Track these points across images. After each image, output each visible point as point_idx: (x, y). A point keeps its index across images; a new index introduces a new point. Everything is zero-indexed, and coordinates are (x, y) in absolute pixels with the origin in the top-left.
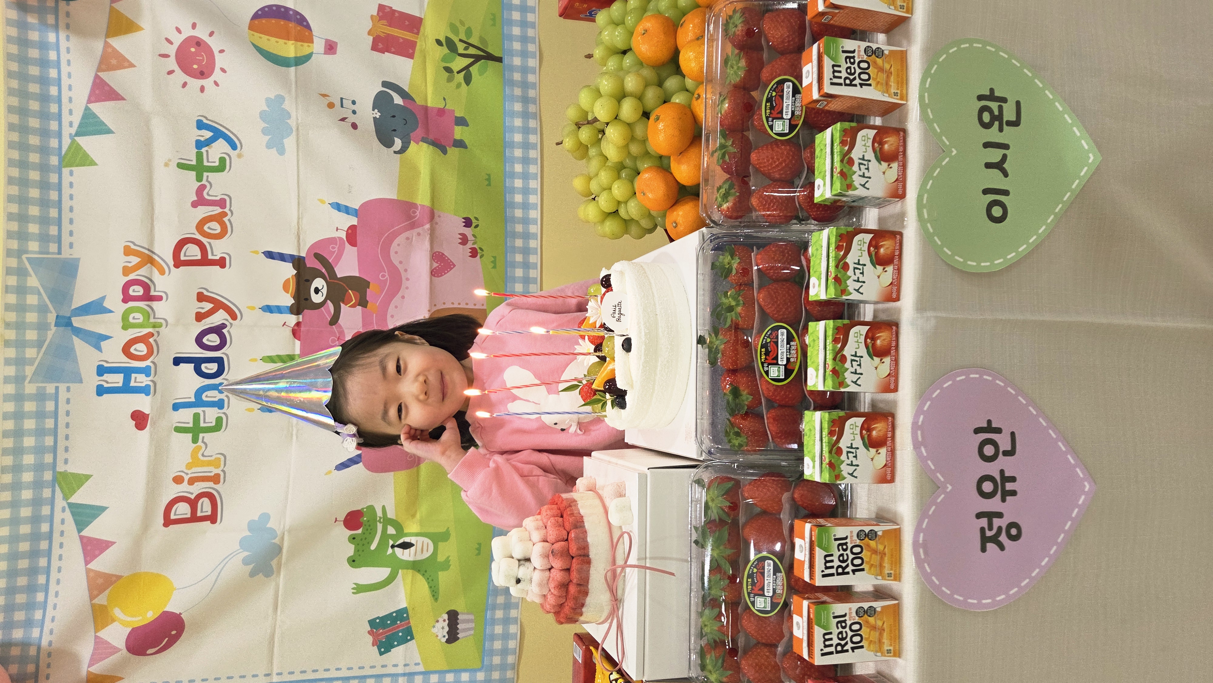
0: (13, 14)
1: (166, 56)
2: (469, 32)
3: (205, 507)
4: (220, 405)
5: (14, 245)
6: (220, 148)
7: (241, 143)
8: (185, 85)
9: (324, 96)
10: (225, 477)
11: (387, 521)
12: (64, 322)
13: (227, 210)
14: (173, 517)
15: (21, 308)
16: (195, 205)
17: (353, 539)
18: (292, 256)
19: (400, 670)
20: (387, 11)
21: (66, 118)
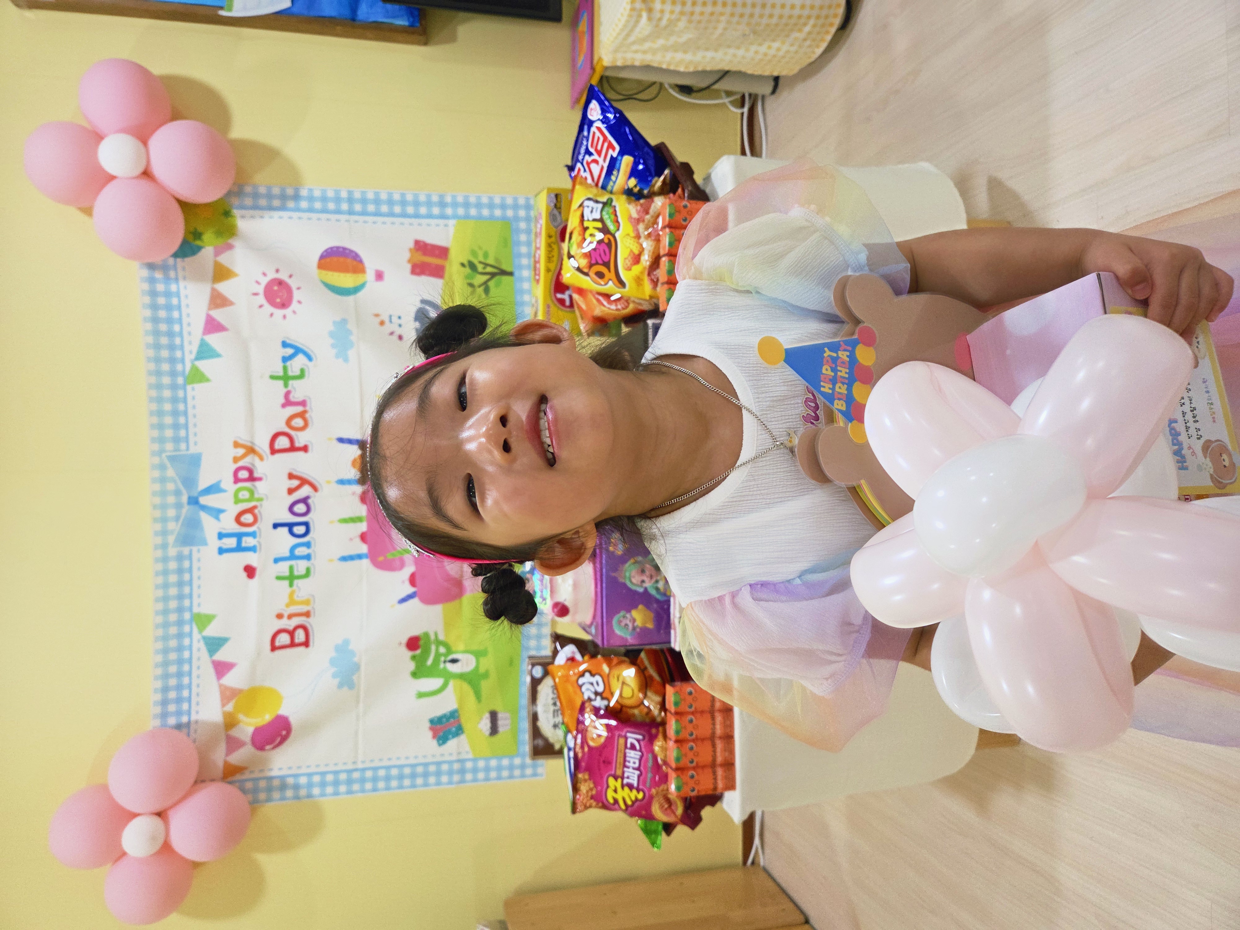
0: (145, 273)
1: (256, 294)
2: (486, 255)
3: (300, 636)
4: (308, 557)
5: (156, 447)
6: (300, 361)
7: (316, 357)
8: (272, 315)
9: (377, 315)
10: (314, 612)
11: (439, 643)
12: (194, 501)
13: (308, 408)
14: (277, 644)
15: (163, 494)
16: (284, 406)
17: (413, 658)
18: (356, 440)
19: (454, 758)
20: (422, 244)
21: (187, 348)
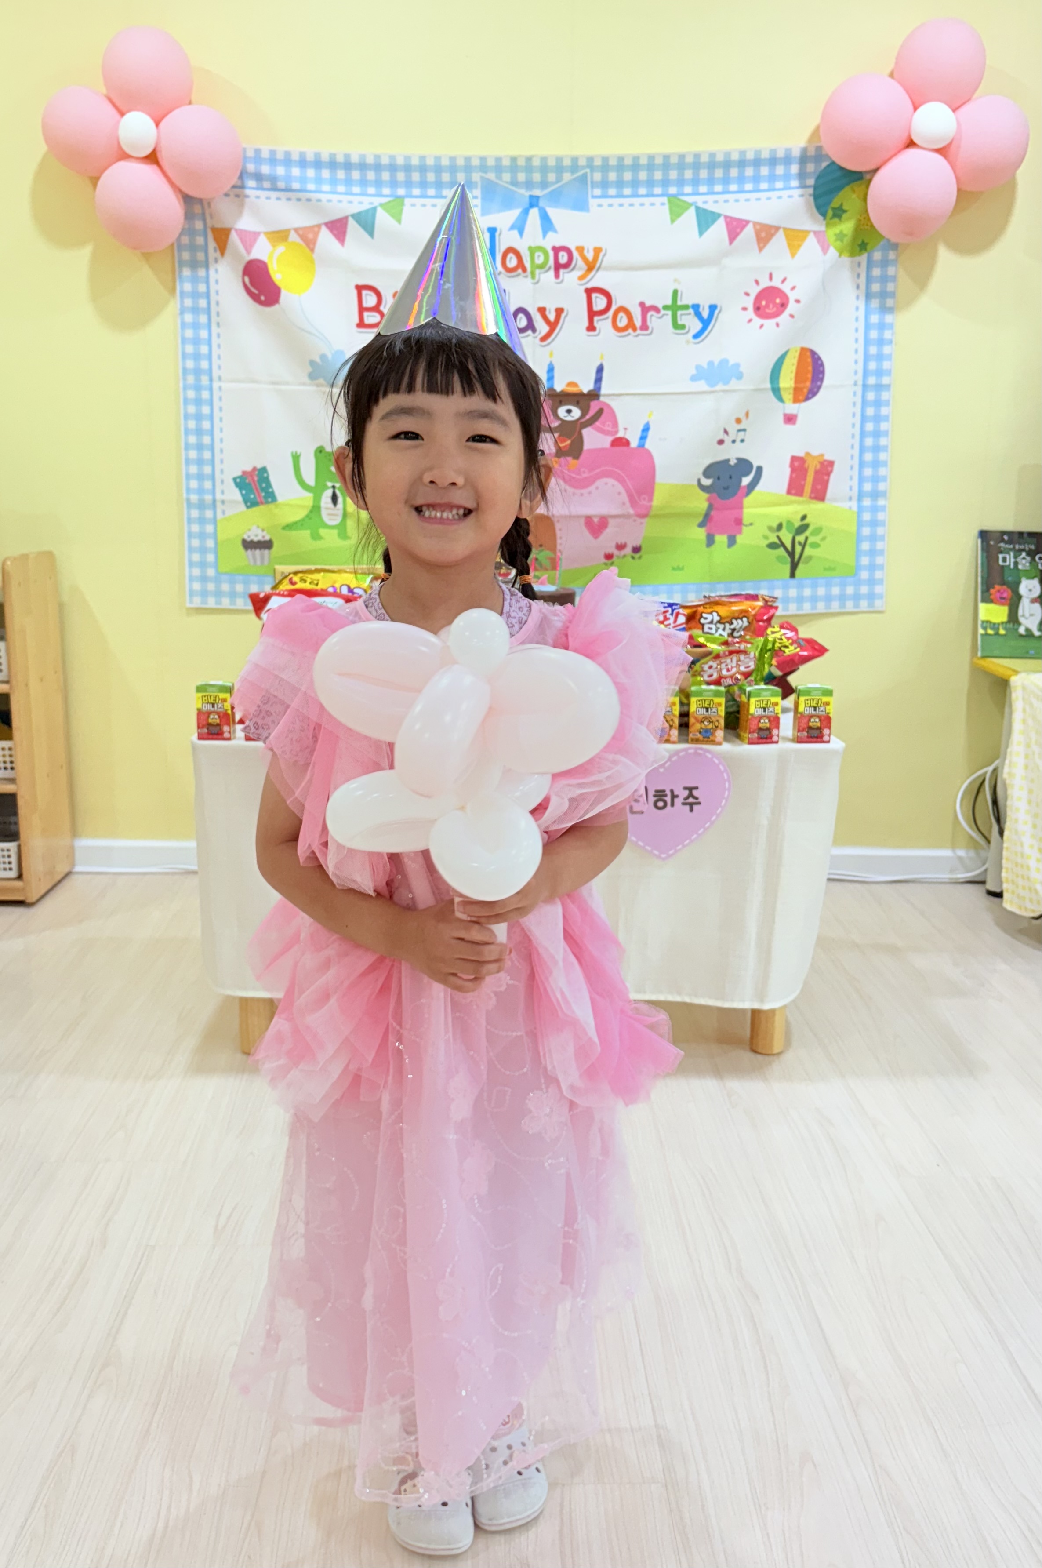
0: (796, 153)
1: (771, 277)
2: (816, 545)
5: (598, 162)
6: (694, 324)
7: (699, 342)
8: (747, 294)
9: (748, 414)
13: (638, 332)
14: (364, 292)
15: (544, 169)
16: (642, 304)
18: (599, 389)
19: (219, 496)
20: (829, 469)
21: (711, 198)
